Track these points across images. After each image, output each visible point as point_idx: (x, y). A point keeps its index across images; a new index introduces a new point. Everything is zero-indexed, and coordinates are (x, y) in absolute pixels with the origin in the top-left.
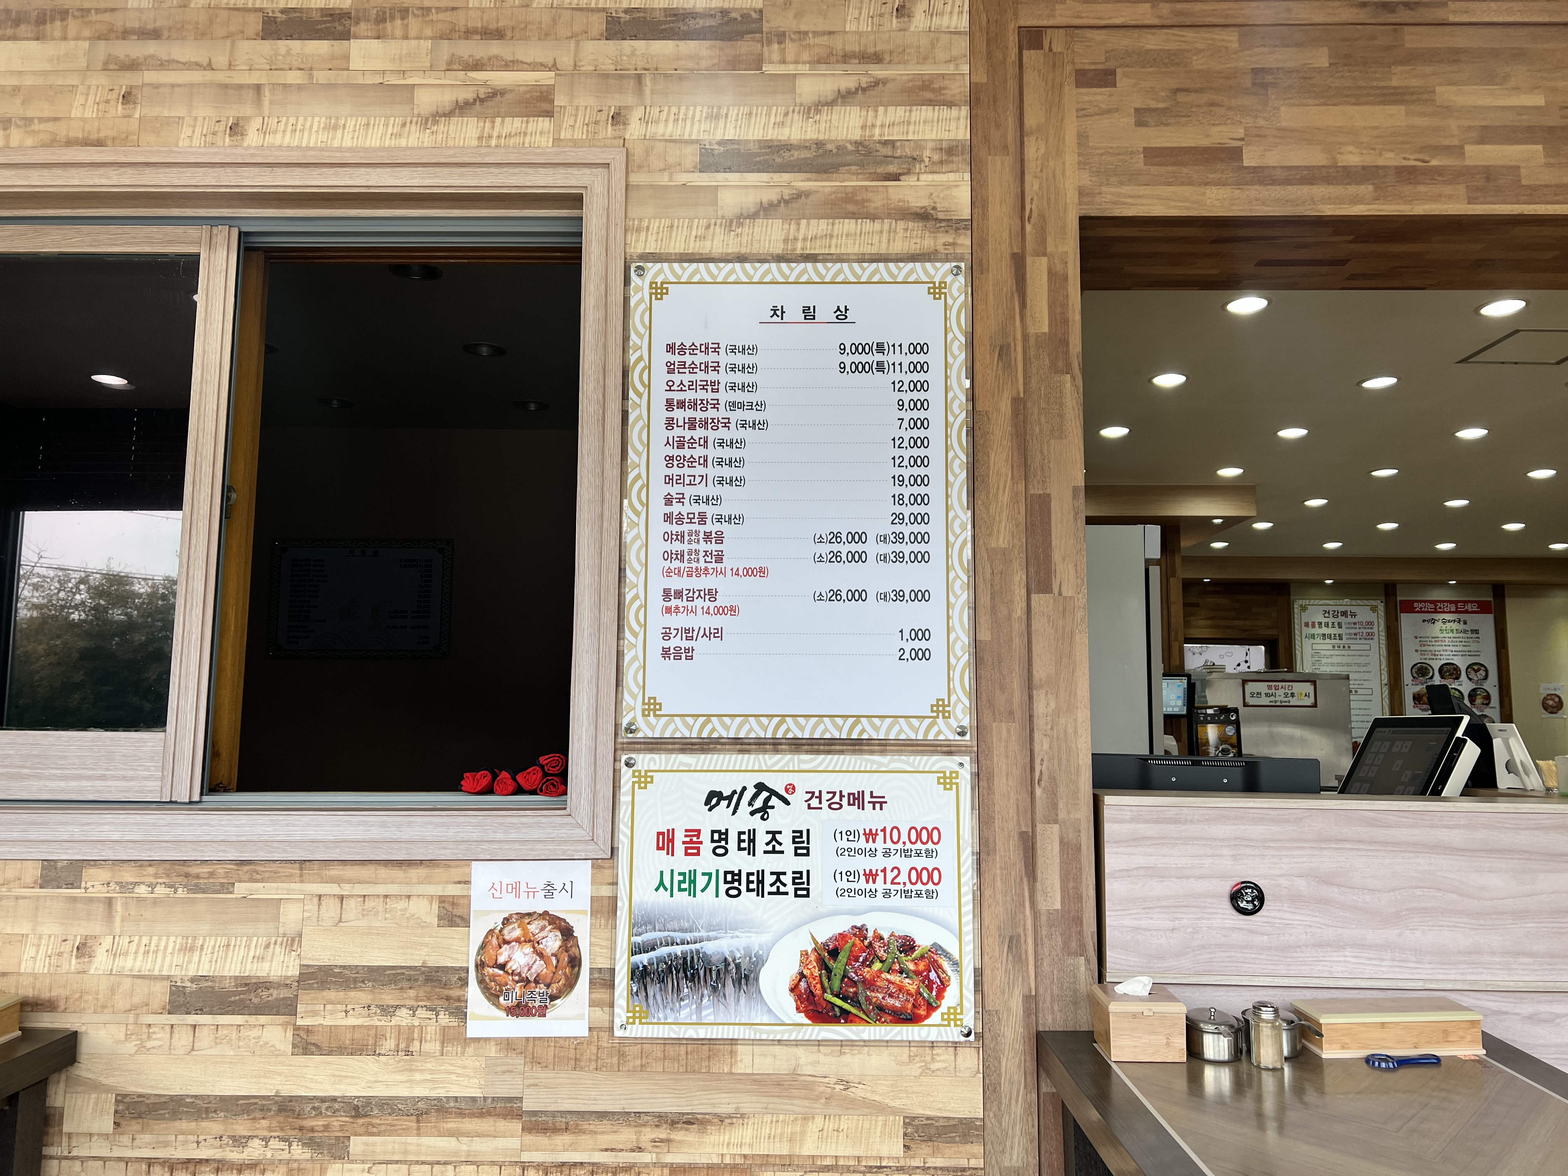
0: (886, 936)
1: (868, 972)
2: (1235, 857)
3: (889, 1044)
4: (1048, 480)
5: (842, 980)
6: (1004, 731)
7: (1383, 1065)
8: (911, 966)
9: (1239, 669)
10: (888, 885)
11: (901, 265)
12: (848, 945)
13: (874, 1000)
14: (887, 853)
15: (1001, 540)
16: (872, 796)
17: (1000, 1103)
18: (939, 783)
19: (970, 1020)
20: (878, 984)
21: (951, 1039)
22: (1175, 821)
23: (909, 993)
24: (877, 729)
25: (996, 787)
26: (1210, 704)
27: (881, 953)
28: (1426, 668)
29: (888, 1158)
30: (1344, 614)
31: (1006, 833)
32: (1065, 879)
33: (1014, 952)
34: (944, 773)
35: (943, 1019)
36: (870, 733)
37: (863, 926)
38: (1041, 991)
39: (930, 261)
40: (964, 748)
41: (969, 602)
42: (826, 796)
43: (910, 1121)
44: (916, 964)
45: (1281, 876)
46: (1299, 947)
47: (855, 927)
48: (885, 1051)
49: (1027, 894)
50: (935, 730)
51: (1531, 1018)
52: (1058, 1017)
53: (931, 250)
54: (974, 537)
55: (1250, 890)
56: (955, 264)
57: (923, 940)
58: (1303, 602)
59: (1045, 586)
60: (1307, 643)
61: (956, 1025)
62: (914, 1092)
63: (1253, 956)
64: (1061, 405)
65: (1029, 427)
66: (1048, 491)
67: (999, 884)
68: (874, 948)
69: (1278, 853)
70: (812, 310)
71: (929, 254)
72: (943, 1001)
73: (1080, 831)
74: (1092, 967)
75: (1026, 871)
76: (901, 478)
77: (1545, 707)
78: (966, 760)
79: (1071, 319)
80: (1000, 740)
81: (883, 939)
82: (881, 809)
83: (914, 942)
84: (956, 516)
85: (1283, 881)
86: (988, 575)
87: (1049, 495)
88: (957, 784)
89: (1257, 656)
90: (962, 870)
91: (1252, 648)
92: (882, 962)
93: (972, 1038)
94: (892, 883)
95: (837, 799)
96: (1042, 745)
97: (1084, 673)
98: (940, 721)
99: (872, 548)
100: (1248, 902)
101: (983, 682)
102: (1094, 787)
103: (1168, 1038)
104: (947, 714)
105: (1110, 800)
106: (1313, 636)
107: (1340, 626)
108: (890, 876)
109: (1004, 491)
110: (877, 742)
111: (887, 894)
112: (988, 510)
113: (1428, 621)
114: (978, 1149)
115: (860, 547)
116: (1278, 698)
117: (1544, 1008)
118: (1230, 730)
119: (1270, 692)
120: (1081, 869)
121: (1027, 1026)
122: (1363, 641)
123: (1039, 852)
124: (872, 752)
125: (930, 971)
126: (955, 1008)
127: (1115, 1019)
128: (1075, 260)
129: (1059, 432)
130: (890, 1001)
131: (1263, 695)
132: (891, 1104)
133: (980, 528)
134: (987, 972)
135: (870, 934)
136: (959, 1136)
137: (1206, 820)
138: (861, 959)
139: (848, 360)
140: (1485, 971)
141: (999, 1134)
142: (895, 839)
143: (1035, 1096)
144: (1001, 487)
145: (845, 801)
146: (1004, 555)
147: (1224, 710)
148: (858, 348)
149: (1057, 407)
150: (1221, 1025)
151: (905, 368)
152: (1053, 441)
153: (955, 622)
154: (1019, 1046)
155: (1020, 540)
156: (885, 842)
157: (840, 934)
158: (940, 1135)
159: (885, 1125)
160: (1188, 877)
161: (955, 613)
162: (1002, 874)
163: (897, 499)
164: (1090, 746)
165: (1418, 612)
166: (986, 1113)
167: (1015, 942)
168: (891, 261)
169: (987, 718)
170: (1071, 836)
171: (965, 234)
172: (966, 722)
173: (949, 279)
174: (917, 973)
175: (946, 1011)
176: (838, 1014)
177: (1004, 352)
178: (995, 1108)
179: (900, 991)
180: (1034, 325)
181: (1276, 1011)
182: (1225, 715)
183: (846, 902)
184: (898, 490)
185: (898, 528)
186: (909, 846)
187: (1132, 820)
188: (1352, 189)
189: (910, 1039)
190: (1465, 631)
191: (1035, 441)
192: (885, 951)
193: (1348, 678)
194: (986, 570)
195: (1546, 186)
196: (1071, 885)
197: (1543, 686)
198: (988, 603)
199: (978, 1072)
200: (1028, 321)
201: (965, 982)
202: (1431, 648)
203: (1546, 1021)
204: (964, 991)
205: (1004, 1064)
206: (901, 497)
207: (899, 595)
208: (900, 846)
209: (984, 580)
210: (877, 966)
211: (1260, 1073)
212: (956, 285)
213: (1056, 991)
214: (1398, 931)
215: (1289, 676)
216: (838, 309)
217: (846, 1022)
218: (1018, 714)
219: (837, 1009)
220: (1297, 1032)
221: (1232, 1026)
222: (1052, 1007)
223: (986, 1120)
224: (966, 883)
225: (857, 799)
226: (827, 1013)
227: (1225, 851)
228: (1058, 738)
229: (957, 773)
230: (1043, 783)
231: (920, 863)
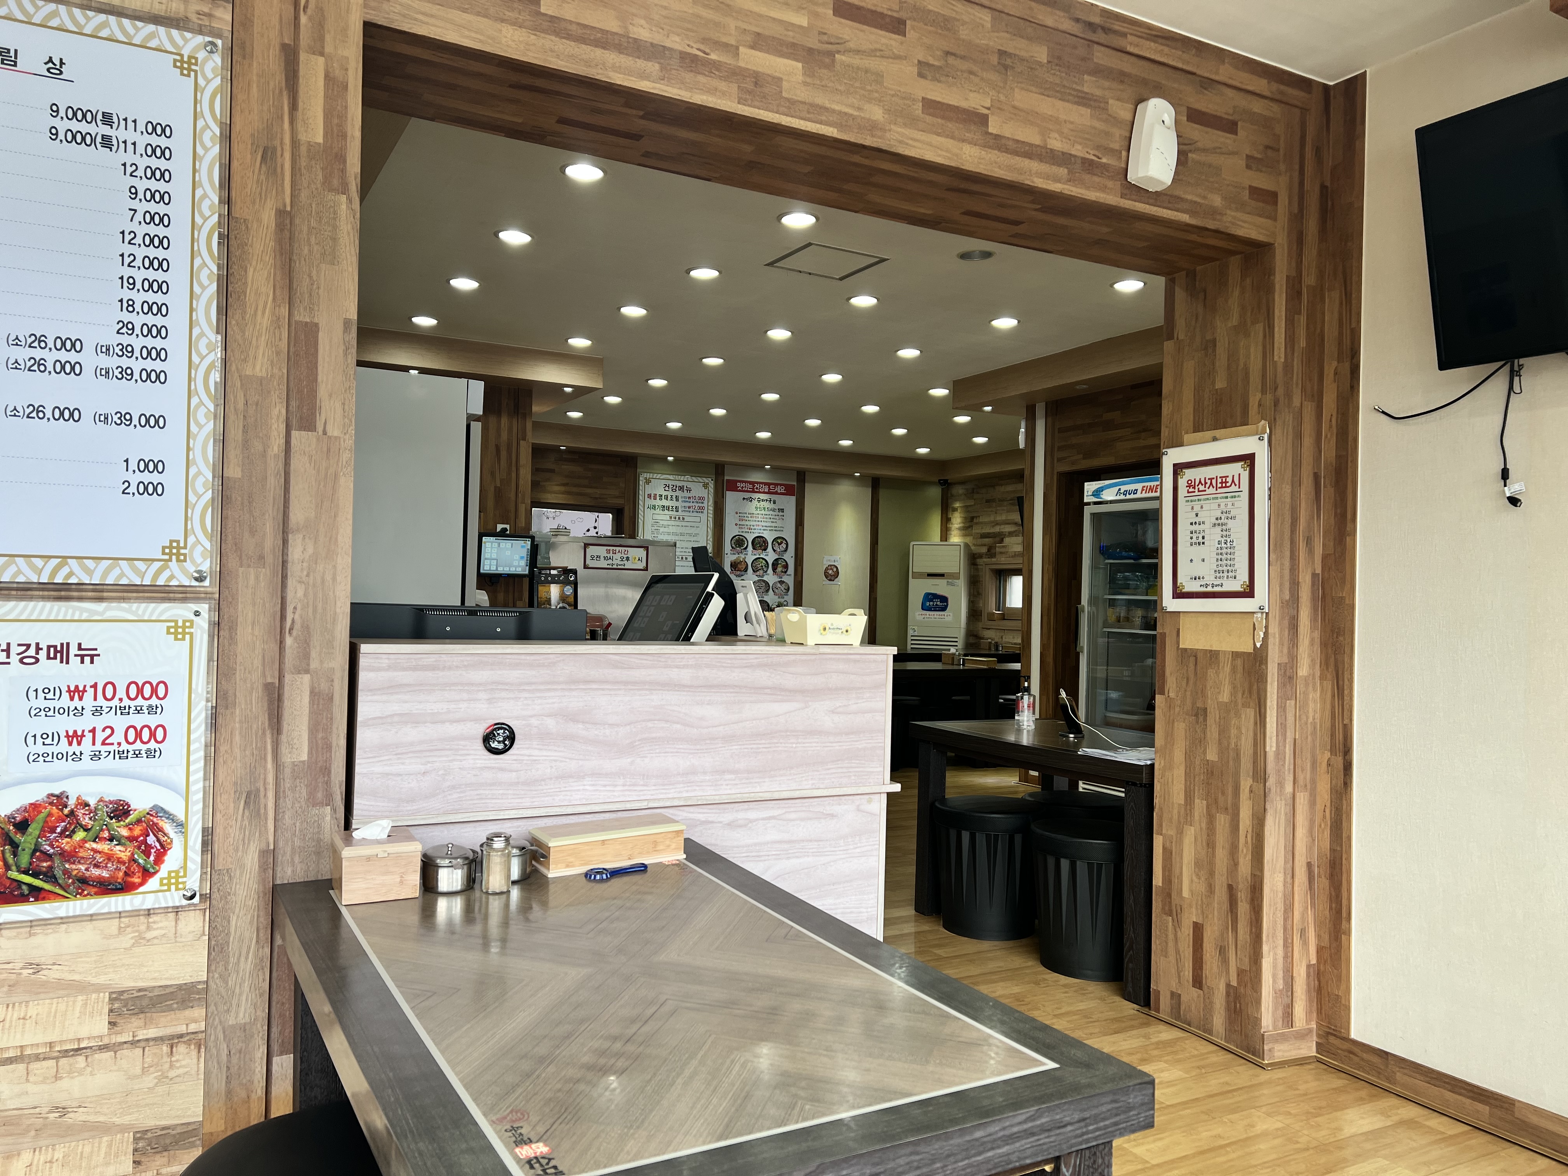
0: (92, 802)
1: (68, 843)
2: (490, 701)
3: (94, 918)
4: (316, 308)
5: (33, 854)
6: (252, 577)
7: (598, 877)
8: (125, 832)
9: (588, 534)
10: (98, 746)
11: (139, 24)
12: (42, 816)
13: (75, 873)
14: (97, 711)
15: (258, 368)
16: (80, 648)
17: (227, 963)
18: (168, 633)
19: (195, 881)
20: (81, 855)
21: (171, 905)
22: (433, 668)
23: (120, 861)
24: (90, 573)
25: (239, 637)
26: (553, 564)
27: (86, 821)
28: (742, 540)
29: (89, 1038)
30: (681, 488)
31: (249, 685)
32: (313, 730)
33: (252, 808)
34: (176, 622)
35: (162, 884)
36: (80, 576)
37: (62, 793)
38: (281, 844)
39: (178, 27)
40: (203, 595)
41: (214, 435)
42: (15, 650)
43: (116, 996)
44: (130, 829)
45: (531, 716)
46: (544, 780)
47: (52, 795)
48: (89, 926)
49: (269, 747)
50: (166, 574)
51: (731, 825)
52: (299, 868)
53: (181, 15)
54: (225, 361)
55: (502, 731)
56: (210, 39)
57: (140, 803)
58: (648, 476)
59: (308, 425)
60: (649, 513)
61: (177, 889)
62: (123, 965)
63: (501, 792)
64: (335, 228)
65: (296, 245)
66: (316, 320)
67: (237, 738)
68: (76, 817)
69: (531, 695)
70: (12, 53)
71: (178, 20)
72: (162, 866)
73: (332, 681)
74: (338, 816)
75: (269, 725)
76: (131, 281)
77: (827, 575)
78: (204, 608)
79: (349, 134)
80: (247, 587)
81: (89, 806)
82: (92, 662)
83: (129, 806)
84: (202, 334)
85: (534, 722)
86: (241, 405)
87: (317, 325)
88: (191, 634)
89: (605, 523)
90: (193, 726)
91: (601, 515)
92: (86, 830)
93: (196, 900)
94: (103, 743)
95: (32, 652)
96: (295, 592)
97: (347, 519)
98: (173, 564)
99: (89, 359)
100: (499, 742)
101: (230, 523)
102: (351, 636)
103: (402, 877)
104: (182, 558)
105: (365, 648)
106: (654, 507)
107: (677, 499)
108: (100, 736)
109: (263, 313)
110: (91, 587)
111: (96, 756)
112: (243, 332)
113: (747, 499)
114: (199, 1012)
115: (73, 357)
116: (615, 562)
117: (741, 815)
118: (569, 590)
119: (608, 555)
120: (332, 719)
121: (263, 881)
122: (695, 514)
123: (287, 703)
124: (80, 599)
125: (148, 835)
126: (177, 872)
127: (347, 864)
128: (357, 69)
129: (332, 257)
130: (96, 872)
131: (602, 558)
132: (94, 981)
133: (232, 351)
134: (219, 831)
135: (72, 802)
136: (177, 1003)
137: (465, 666)
138: (59, 830)
139: (63, 125)
140: (697, 788)
141: (224, 994)
142: (109, 696)
143: (268, 951)
144: (260, 307)
145: (43, 655)
146: (261, 384)
147: (566, 571)
148: (75, 114)
149: (330, 228)
150: (456, 858)
151: (140, 149)
152: (323, 266)
153: (197, 454)
154: (252, 903)
155: (280, 369)
156: (95, 699)
157: (32, 804)
158: (154, 1006)
159: (86, 1004)
160: (443, 722)
161: (197, 445)
162: (241, 728)
163: (125, 305)
164: (349, 594)
165: (740, 491)
166: (211, 975)
167: (253, 797)
168: (127, 16)
169: (232, 562)
170: (324, 686)
171: (225, 7)
172: (205, 567)
173: (201, 55)
174: (131, 839)
175: (166, 875)
176: (26, 892)
177: (268, 155)
178: (221, 968)
179: (109, 859)
180: (306, 131)
181: (507, 839)
182: (567, 576)
183: (41, 768)
184: (126, 294)
185: (125, 340)
186: (126, 702)
187: (389, 668)
188: (641, 64)
189: (120, 909)
190: (774, 510)
191: (303, 262)
192: (90, 819)
193: (675, 545)
194: (238, 398)
195: (802, 102)
196: (320, 735)
197: (826, 557)
198: (240, 436)
199: (204, 934)
200: (299, 126)
201: (191, 843)
202: (747, 523)
203: (740, 826)
204: (189, 853)
205: (233, 923)
206: (131, 303)
207: (125, 419)
208: (115, 702)
209: (235, 409)
210: (80, 835)
211: (488, 899)
212: (209, 66)
213: (297, 843)
214: (629, 760)
215: (631, 542)
216: (50, 60)
217: (37, 900)
218: (269, 559)
219: (24, 887)
220: (528, 856)
221: (467, 858)
222: (292, 859)
223: (211, 983)
224: (198, 739)
225: (60, 653)
226: (11, 893)
227: (483, 696)
228: (314, 585)
229: (192, 622)
230: (294, 633)
231: (139, 721)
